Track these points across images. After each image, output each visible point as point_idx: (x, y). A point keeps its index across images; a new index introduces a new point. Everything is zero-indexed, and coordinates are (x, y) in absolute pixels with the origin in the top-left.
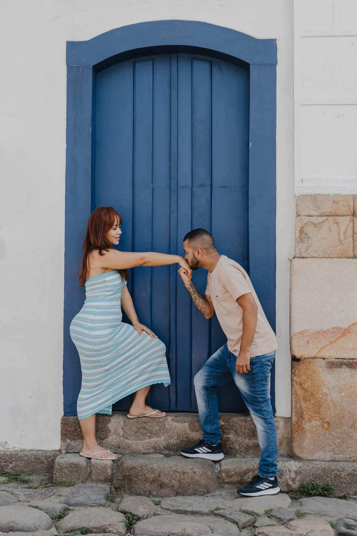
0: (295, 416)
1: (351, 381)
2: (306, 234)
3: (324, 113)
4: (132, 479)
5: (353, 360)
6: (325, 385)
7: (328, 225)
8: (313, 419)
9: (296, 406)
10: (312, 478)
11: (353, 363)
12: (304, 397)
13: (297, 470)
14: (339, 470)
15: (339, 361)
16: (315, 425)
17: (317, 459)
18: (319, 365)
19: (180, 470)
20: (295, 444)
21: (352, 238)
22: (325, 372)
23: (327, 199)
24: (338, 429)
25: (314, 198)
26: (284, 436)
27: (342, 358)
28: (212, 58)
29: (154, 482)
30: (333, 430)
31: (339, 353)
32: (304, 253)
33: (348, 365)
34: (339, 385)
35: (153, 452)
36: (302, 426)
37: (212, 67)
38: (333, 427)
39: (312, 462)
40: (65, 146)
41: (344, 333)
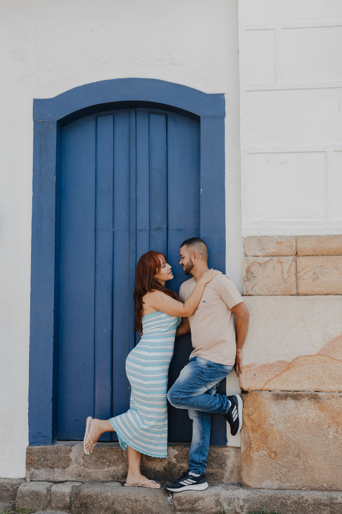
0: (244, 446)
1: (296, 412)
2: (252, 273)
3: (268, 160)
4: (88, 506)
5: (297, 392)
6: (271, 416)
7: (273, 264)
8: (261, 449)
9: (244, 436)
10: (259, 505)
11: (297, 395)
12: (252, 428)
13: (245, 498)
14: (285, 498)
15: (284, 393)
16: (262, 455)
17: (265, 488)
18: (265, 397)
19: (133, 498)
20: (243, 473)
21: (295, 277)
22: (271, 403)
23: (271, 240)
24: (284, 458)
25: (259, 239)
26: (235, 465)
27: (287, 390)
28: (167, 112)
29: (108, 510)
30: (279, 459)
31: (284, 385)
32: (251, 291)
33: (292, 397)
34: (285, 416)
35: (111, 480)
36: (250, 456)
37: (168, 120)
38: (279, 456)
39: (260, 490)
40: (31, 194)
41: (289, 366)
